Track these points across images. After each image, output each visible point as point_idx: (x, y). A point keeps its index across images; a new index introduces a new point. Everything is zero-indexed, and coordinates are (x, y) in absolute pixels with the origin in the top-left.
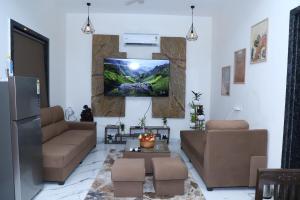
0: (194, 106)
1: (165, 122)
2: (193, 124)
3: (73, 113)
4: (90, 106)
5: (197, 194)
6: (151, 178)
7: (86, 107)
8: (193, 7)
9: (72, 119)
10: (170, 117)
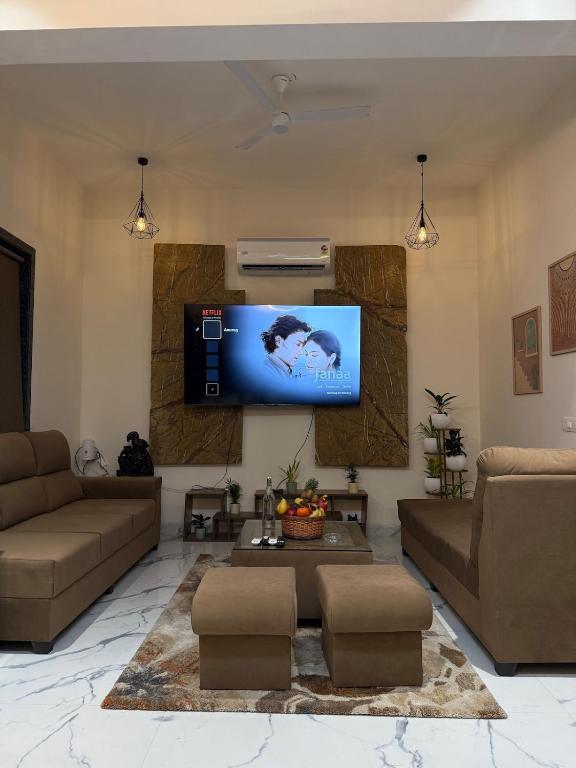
0: (434, 431)
1: (353, 478)
2: (434, 483)
3: (98, 455)
4: (144, 435)
5: (466, 682)
6: (317, 632)
7: (133, 436)
8: (422, 158)
9: (94, 472)
10: (367, 465)
